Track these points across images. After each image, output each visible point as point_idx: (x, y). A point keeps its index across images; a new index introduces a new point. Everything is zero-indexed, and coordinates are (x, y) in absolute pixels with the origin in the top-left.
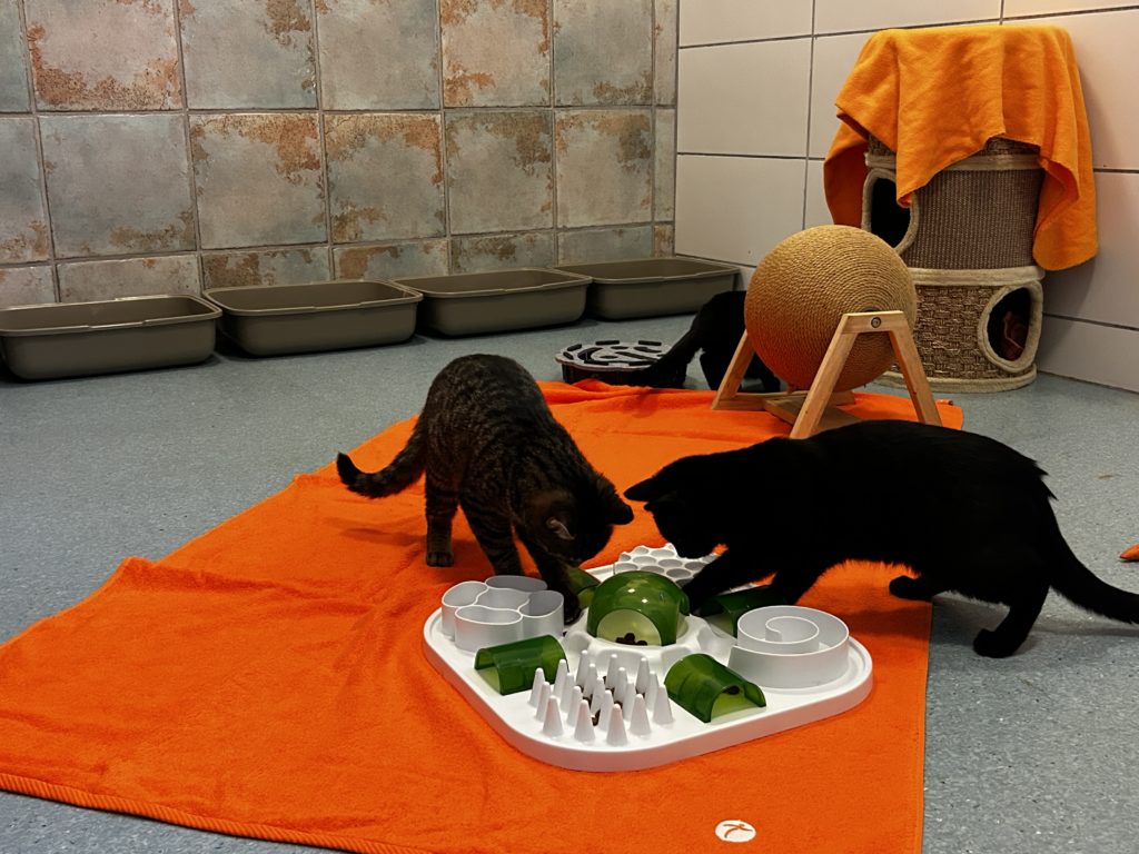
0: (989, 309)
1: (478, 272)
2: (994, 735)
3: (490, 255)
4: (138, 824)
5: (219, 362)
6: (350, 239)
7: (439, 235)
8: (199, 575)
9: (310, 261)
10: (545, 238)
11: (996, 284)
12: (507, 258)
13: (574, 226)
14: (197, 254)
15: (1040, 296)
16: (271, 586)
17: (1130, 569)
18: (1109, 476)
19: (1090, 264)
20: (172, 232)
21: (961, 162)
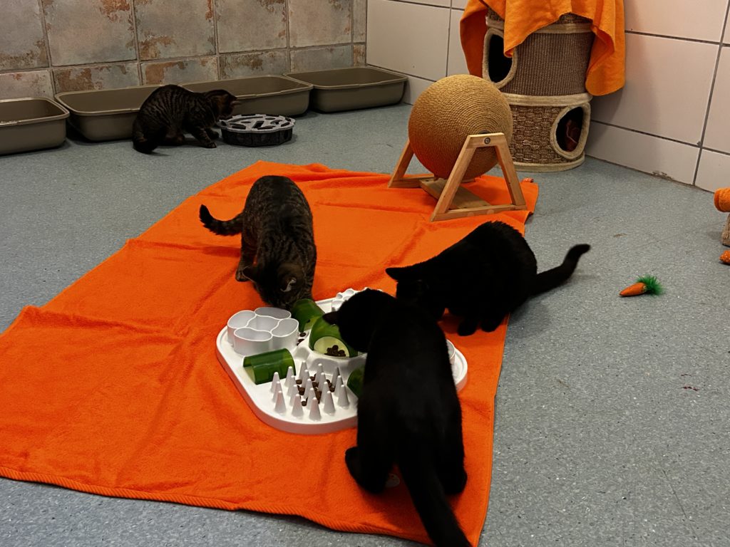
0: (557, 121)
1: (237, 78)
2: (539, 417)
3: (246, 67)
4: (52, 491)
5: (69, 146)
6: (152, 57)
7: (211, 54)
8: (72, 318)
9: (125, 73)
10: (282, 54)
11: (562, 105)
12: (257, 68)
13: (301, 46)
14: (50, 68)
15: (589, 111)
16: (117, 325)
17: (624, 302)
18: (619, 235)
19: (619, 93)
20: (31, 55)
21: (544, 28)
